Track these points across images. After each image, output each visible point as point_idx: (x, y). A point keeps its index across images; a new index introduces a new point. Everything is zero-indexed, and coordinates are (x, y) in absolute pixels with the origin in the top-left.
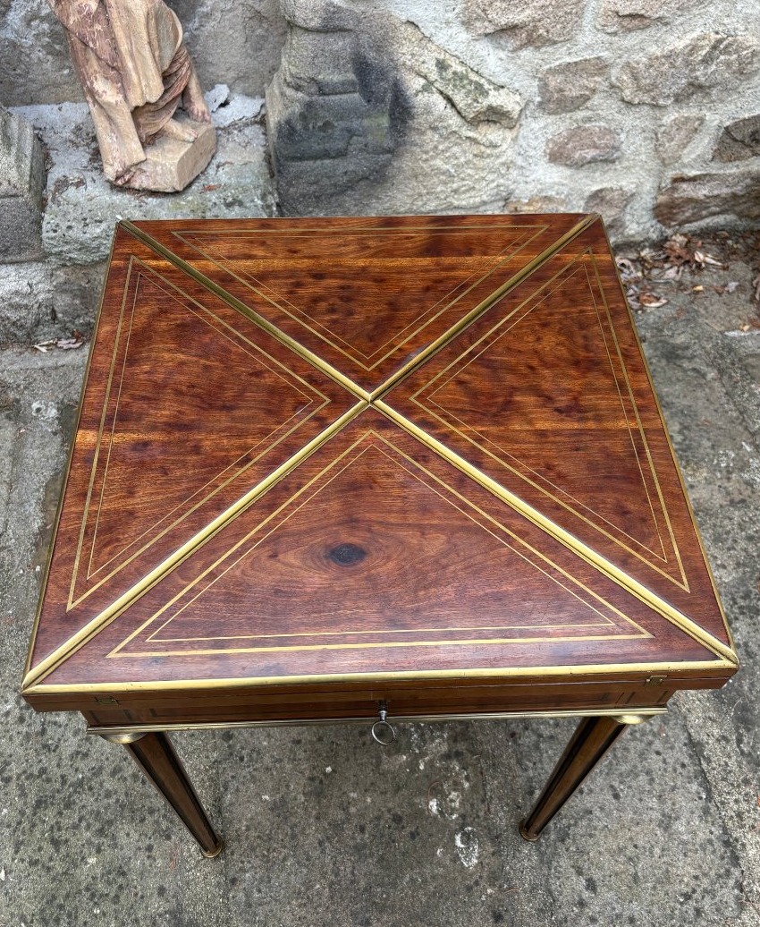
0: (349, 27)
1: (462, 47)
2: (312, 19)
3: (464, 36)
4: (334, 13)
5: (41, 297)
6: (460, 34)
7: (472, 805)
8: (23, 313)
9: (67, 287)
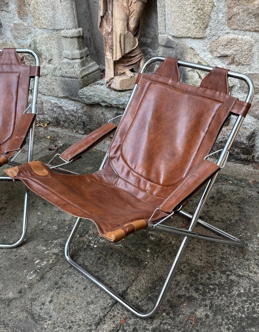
0: (174, 47)
1: (209, 60)
2: (162, 42)
3: (210, 56)
4: (169, 41)
5: (79, 114)
6: (209, 55)
7: (46, 267)
8: (74, 118)
9: (86, 113)
